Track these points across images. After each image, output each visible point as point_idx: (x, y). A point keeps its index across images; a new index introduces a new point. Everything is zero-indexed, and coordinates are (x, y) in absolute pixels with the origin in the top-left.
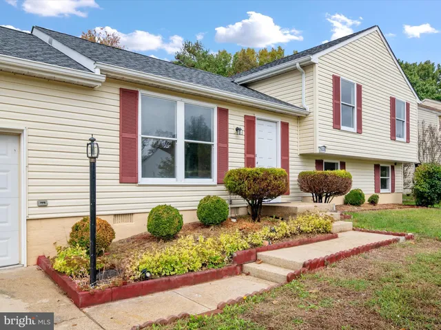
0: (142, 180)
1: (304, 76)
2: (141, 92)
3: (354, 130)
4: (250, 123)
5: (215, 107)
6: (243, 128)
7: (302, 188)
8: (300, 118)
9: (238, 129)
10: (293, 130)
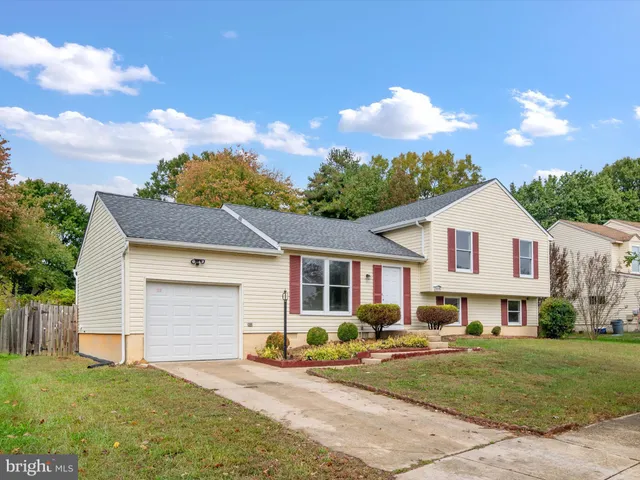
0: (303, 312)
1: (423, 231)
2: (302, 256)
3: (471, 270)
4: (377, 271)
5: (351, 261)
6: (371, 275)
7: (420, 320)
8: (420, 264)
9: (368, 276)
10: (415, 274)
